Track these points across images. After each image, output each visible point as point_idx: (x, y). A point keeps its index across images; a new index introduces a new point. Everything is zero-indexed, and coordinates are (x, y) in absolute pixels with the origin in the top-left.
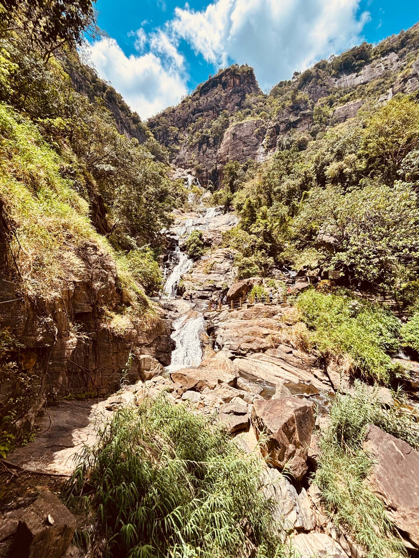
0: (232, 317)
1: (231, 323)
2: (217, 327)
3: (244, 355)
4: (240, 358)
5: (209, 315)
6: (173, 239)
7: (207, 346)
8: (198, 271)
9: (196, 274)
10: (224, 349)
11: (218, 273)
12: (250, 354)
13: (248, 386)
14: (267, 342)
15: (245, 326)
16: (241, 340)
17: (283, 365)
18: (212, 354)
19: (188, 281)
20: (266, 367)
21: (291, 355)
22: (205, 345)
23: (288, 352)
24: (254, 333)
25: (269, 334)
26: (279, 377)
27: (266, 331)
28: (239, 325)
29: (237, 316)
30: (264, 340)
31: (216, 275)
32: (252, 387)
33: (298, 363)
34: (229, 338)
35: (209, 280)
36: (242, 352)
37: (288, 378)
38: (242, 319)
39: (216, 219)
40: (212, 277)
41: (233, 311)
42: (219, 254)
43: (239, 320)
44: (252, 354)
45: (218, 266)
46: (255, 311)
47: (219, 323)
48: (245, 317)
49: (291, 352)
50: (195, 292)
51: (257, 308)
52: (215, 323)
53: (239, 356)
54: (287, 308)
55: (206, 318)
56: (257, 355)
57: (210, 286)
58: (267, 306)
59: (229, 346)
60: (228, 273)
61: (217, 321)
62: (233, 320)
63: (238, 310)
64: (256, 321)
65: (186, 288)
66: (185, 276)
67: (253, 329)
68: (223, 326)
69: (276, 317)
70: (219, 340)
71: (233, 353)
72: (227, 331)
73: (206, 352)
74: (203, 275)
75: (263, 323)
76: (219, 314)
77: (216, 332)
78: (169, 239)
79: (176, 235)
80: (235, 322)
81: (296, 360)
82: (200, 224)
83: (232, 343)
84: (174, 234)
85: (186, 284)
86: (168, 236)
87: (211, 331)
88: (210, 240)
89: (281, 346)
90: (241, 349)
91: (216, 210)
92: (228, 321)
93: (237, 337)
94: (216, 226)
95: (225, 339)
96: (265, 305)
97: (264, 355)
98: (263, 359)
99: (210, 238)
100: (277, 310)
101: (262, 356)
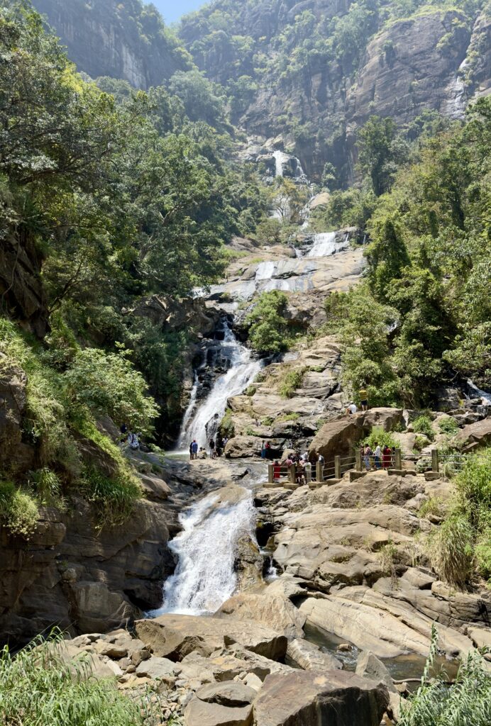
0: (316, 500)
1: (310, 516)
2: (282, 523)
3: (325, 590)
4: (318, 597)
5: (267, 496)
6: (222, 312)
7: (248, 568)
8: (267, 390)
9: (263, 397)
10: (284, 575)
11: (311, 396)
12: (338, 587)
13: (308, 658)
14: (378, 561)
15: (339, 522)
16: (325, 555)
17: (407, 614)
18: (258, 586)
19: (243, 415)
20: (368, 618)
21: (429, 592)
22: (244, 564)
23: (421, 584)
24: (352, 541)
25: (386, 543)
26: (391, 642)
27: (381, 535)
28: (326, 520)
29: (326, 498)
30: (373, 557)
31: (306, 399)
32: (315, 660)
33: (441, 611)
34: (299, 550)
35: (289, 413)
36: (322, 583)
37: (409, 644)
38: (335, 506)
39: (331, 262)
40: (296, 404)
41: (320, 486)
42: (320, 350)
43: (329, 509)
44: (342, 587)
45: (313, 377)
46: (366, 487)
47: (287, 515)
48: (343, 502)
49: (428, 586)
50: (252, 439)
51: (372, 481)
52: (278, 513)
53: (315, 593)
54: (438, 481)
55: (258, 503)
56: (352, 590)
57: (289, 427)
58: (394, 476)
59: (296, 568)
60: (335, 396)
61: (282, 510)
62: (316, 507)
63: (330, 484)
64: (366, 512)
65: (237, 430)
66: (238, 401)
67: (353, 530)
68: (294, 521)
69: (411, 502)
70: (280, 555)
71: (302, 585)
72: (300, 532)
73: (244, 582)
74: (278, 399)
75: (380, 515)
76: (290, 493)
77: (278, 536)
78: (211, 313)
79: (231, 301)
80: (321, 513)
81: (437, 604)
82: (291, 275)
83: (303, 561)
84: (228, 300)
85: (239, 421)
86: (209, 304)
87: (266, 533)
88: (305, 313)
89: (411, 572)
90: (321, 577)
91: (338, 239)
92: (305, 510)
93: (316, 547)
94: (329, 278)
95: (292, 552)
96: (390, 473)
97: (369, 591)
98: (364, 600)
99: (305, 309)
100: (415, 487)
101: (364, 593)
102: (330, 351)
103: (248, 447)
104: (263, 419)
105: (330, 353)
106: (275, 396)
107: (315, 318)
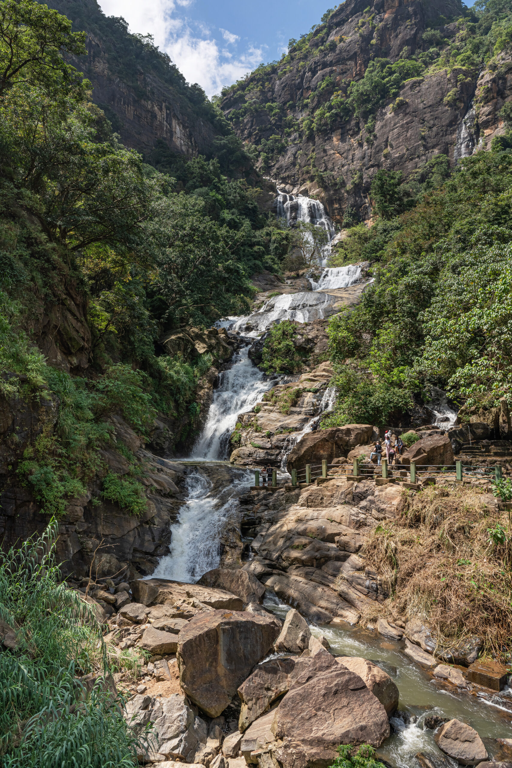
0: (289, 500)
1: (283, 513)
2: (261, 518)
3: (285, 569)
4: (279, 574)
5: (253, 496)
7: (230, 551)
8: (271, 408)
9: (266, 414)
10: (256, 558)
11: (306, 414)
12: (294, 567)
16: (288, 543)
17: (344, 589)
19: (250, 429)
20: (312, 591)
21: (363, 573)
22: (228, 548)
23: (358, 567)
25: (336, 535)
26: (326, 609)
27: (334, 529)
29: (297, 499)
31: (301, 417)
34: (270, 539)
35: (285, 428)
36: (283, 564)
38: (303, 505)
40: (292, 421)
41: (294, 489)
42: (317, 374)
43: (298, 507)
44: (297, 568)
45: (308, 397)
46: (329, 490)
47: (266, 512)
48: (309, 502)
49: (362, 568)
50: (253, 450)
51: (334, 485)
52: (260, 511)
53: (275, 571)
54: (385, 486)
55: (244, 502)
56: (304, 569)
58: (352, 482)
59: (265, 552)
61: (263, 508)
62: (289, 506)
63: (302, 487)
64: (327, 511)
65: (242, 442)
66: (247, 418)
67: (313, 524)
68: (271, 517)
69: (363, 503)
70: (257, 543)
71: (268, 566)
73: (225, 563)
74: (278, 416)
75: (336, 513)
76: (270, 494)
77: (258, 529)
85: (245, 435)
87: (248, 526)
88: (308, 341)
89: (353, 557)
90: (283, 560)
95: (265, 541)
96: (349, 479)
97: (318, 571)
98: (313, 578)
99: (310, 337)
100: (367, 490)
101: (314, 573)
102: (326, 374)
103: (249, 456)
104: (265, 432)
105: (327, 376)
106: (276, 414)
107: (319, 344)
